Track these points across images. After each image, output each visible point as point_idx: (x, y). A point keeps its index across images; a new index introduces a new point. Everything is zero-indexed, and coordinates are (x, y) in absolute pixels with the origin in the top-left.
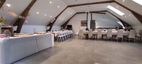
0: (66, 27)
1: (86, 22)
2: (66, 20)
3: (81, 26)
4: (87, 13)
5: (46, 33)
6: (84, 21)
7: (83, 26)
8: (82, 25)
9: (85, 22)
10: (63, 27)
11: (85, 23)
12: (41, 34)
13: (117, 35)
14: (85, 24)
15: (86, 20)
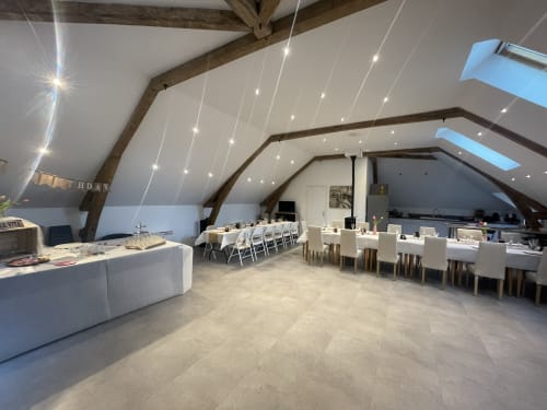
0: (276, 209)
1: (350, 192)
2: (274, 184)
3: (331, 206)
4: (353, 158)
5: (164, 243)
6: (342, 187)
7: (337, 206)
8: (335, 202)
9: (345, 190)
10: (265, 209)
11: (345, 196)
12: (138, 249)
13: (473, 263)
14: (346, 201)
15: (351, 184)
